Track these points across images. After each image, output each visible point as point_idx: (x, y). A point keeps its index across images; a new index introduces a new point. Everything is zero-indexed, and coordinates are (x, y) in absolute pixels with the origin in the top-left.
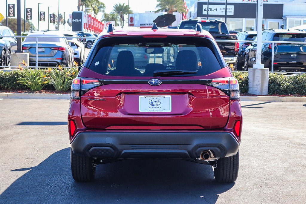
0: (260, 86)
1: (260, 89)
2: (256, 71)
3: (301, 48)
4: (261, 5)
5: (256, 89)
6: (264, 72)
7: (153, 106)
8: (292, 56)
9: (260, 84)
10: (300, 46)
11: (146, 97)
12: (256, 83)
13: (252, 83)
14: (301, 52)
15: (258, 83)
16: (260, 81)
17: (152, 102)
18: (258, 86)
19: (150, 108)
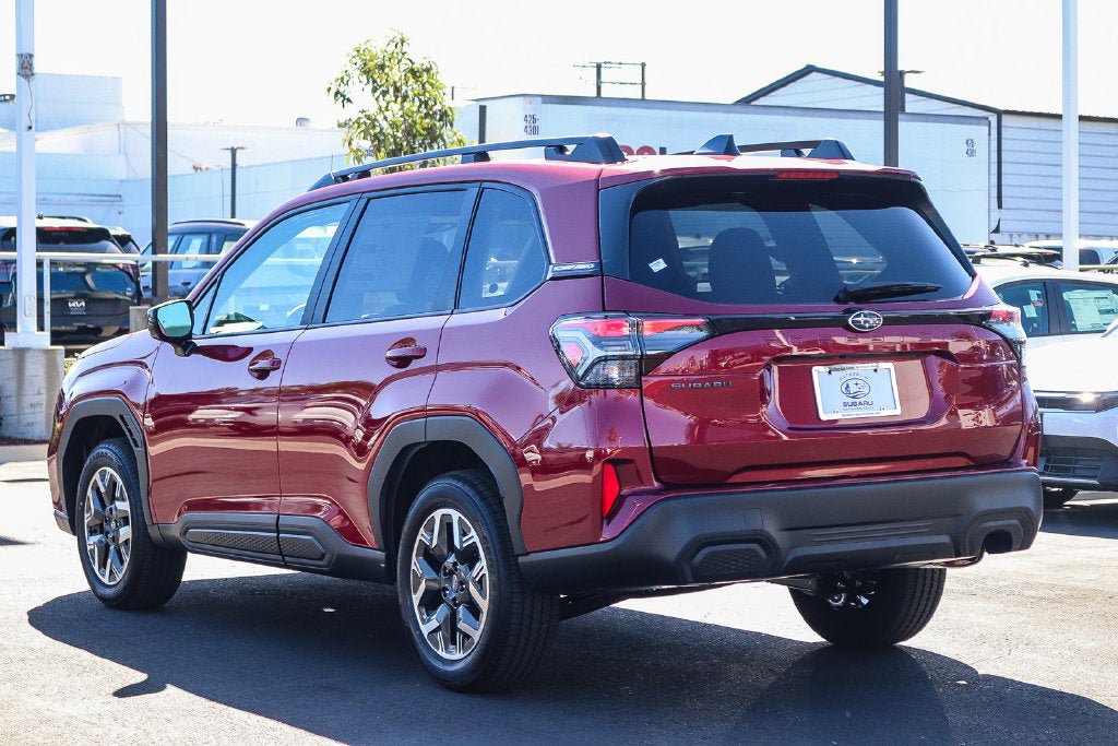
0: (44, 409)
1: (44, 420)
2: (29, 358)
3: (88, 278)
4: (30, 128)
5: (30, 419)
6: (55, 359)
7: (853, 400)
8: (70, 305)
9: (44, 402)
10: (85, 273)
11: (830, 372)
12: (28, 399)
13: (15, 399)
14: (90, 289)
15: (36, 400)
16: (43, 391)
17: (848, 386)
18: (38, 409)
19: (845, 404)
